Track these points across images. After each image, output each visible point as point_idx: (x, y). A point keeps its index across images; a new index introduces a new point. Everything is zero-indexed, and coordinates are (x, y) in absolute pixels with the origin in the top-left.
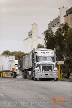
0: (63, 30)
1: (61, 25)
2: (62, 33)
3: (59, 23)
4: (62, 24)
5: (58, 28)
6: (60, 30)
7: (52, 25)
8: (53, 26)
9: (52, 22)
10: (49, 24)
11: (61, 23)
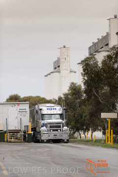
0: (116, 58)
1: (112, 49)
2: (114, 63)
3: (107, 45)
4: (114, 47)
5: (106, 54)
6: (109, 57)
7: (95, 49)
8: (97, 51)
9: (95, 44)
10: (90, 48)
11: (111, 46)
